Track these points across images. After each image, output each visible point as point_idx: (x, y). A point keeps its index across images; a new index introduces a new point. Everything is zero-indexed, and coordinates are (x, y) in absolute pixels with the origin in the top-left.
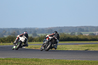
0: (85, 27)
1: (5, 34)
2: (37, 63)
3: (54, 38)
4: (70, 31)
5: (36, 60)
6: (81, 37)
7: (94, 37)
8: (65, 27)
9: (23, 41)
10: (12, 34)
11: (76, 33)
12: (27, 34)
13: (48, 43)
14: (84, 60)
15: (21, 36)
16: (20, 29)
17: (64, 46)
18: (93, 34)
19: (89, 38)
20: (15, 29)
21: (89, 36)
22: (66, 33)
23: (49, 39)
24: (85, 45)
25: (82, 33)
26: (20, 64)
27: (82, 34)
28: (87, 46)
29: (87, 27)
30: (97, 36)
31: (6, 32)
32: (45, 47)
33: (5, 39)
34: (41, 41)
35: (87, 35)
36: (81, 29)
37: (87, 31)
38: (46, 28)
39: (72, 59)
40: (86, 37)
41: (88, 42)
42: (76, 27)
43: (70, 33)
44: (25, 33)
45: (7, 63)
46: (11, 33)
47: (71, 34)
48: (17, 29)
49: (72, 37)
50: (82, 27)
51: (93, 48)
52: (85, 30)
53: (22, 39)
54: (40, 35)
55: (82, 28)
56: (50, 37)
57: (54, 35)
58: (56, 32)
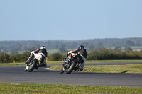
0: (136, 38)
1: (19, 49)
2: (66, 92)
3: (79, 55)
4: (114, 45)
5: (65, 87)
6: (130, 54)
8: (106, 39)
9: (39, 59)
10: (30, 49)
11: (123, 48)
12: (45, 50)
13: (70, 63)
14: (134, 88)
15: (37, 52)
17: (105, 67)
20: (34, 41)
22: (108, 48)
23: (72, 56)
24: (136, 65)
25: (132, 47)
26: (41, 92)
27: (131, 50)
28: (139, 67)
29: (139, 39)
31: (21, 46)
32: (66, 67)
33: (19, 56)
35: (138, 50)
36: (130, 42)
37: (139, 45)
38: (79, 41)
39: (117, 85)
40: (137, 54)
42: (123, 40)
43: (113, 48)
44: (42, 48)
45: (23, 92)
46: (28, 47)
48: (38, 41)
49: (117, 53)
50: (132, 39)
52: (135, 43)
53: (38, 56)
55: (132, 41)
56: (73, 54)
57: (79, 50)
58: (83, 47)
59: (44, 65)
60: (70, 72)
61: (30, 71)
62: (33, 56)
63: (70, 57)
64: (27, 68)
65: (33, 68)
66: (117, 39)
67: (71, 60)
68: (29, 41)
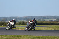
0: (47, 16)
2: (18, 38)
4: (38, 19)
5: (17, 36)
6: (44, 22)
7: (52, 22)
8: (34, 16)
9: (12, 25)
10: (3, 20)
11: (41, 20)
14: (46, 36)
16: (8, 17)
18: (51, 20)
19: (49, 23)
20: (5, 17)
21: (49, 21)
23: (30, 23)
24: (47, 27)
25: (45, 20)
26: (7, 38)
27: (45, 21)
28: (48, 28)
29: (48, 16)
30: (54, 22)
34: (20, 25)
35: (48, 21)
36: (44, 17)
37: (48, 19)
39: (39, 35)
40: (47, 22)
41: (48, 25)
42: (41, 16)
47: (38, 20)
48: (6, 17)
50: (45, 16)
51: (51, 29)
52: (46, 18)
53: (12, 23)
54: (19, 21)
57: (33, 21)
58: (35, 19)
59: (15, 27)
60: (30, 30)
61: (9, 30)
62: (10, 23)
63: (29, 24)
64: (7, 28)
65: (10, 29)
66: (39, 16)
67: (30, 25)
68: (2, 17)
